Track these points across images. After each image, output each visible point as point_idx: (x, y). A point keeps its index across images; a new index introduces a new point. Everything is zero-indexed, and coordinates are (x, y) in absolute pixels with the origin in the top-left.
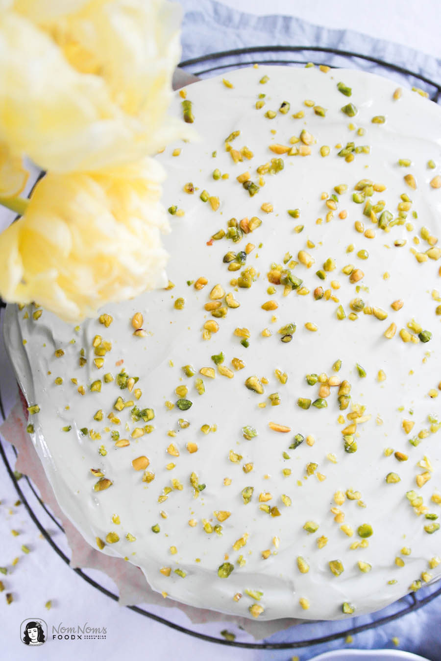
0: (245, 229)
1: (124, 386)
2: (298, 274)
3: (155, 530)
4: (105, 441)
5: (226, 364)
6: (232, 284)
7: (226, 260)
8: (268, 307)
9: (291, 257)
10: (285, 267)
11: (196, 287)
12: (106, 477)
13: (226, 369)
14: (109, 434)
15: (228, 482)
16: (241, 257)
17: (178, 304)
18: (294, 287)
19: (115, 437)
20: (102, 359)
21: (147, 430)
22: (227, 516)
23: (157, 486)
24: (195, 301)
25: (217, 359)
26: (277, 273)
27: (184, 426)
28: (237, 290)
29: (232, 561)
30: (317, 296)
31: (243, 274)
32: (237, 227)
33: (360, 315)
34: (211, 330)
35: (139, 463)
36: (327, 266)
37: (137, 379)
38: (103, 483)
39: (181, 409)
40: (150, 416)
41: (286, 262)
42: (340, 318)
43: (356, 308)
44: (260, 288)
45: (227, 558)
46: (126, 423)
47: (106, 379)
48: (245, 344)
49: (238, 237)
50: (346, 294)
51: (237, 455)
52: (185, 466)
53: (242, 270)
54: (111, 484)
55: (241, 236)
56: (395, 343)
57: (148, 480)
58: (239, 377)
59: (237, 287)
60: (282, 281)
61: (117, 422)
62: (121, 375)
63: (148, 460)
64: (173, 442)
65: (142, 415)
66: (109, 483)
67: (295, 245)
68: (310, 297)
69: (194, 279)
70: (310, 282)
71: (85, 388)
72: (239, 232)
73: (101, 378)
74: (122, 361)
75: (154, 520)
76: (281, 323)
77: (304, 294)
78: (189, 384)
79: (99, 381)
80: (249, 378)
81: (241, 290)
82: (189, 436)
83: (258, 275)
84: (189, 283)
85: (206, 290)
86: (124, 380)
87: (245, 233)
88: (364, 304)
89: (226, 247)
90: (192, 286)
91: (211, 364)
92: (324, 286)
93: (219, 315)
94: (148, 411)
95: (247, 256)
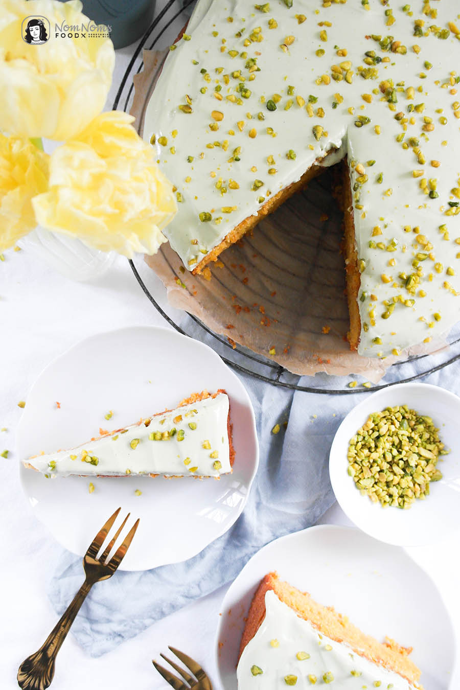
0: (393, 48)
1: (248, 67)
2: (397, 96)
3: (189, 160)
4: (211, 86)
5: (314, 107)
6: (359, 69)
7: (367, 54)
8: (366, 98)
9: (403, 85)
10: (395, 87)
11: (337, 52)
12: (191, 106)
13: (311, 108)
14: (216, 85)
15: (254, 169)
16: (378, 60)
17: (320, 52)
18: (390, 101)
19: (218, 89)
20: (251, 43)
21: (237, 102)
22: (235, 187)
23: (214, 137)
24: (331, 60)
25: (312, 99)
26: (388, 85)
27: (261, 118)
28: (357, 74)
29: (214, 216)
30: (397, 118)
31: (369, 69)
32: (391, 42)
33: (410, 149)
34: (323, 81)
35: (218, 116)
36: (417, 108)
37: (258, 70)
38: (187, 109)
39: (267, 106)
40: (248, 94)
41: (398, 85)
42: (398, 140)
43: (412, 143)
44: (369, 86)
45: (213, 211)
46: (231, 88)
47: (242, 55)
48: (335, 106)
49: (386, 48)
50: (414, 131)
51: (273, 160)
52: (240, 140)
53: (371, 67)
54: (190, 113)
55: (388, 49)
56: (414, 182)
57: (213, 128)
58: (316, 121)
59: (358, 72)
60: (387, 93)
61: (226, 82)
62: (253, 60)
63: (223, 117)
64: (246, 121)
65: (242, 90)
66: (190, 111)
67: (412, 82)
68: (393, 114)
69: (341, 47)
70: (401, 105)
71: (226, 50)
72: (389, 46)
73: (241, 52)
74: (260, 54)
75: (194, 154)
76: (364, 114)
77: (391, 108)
78: (285, 99)
79: (238, 53)
80: (319, 126)
81: (359, 77)
82: (257, 125)
83: (376, 78)
84: (335, 47)
85: (341, 59)
86: (251, 64)
87: (391, 50)
88: (418, 145)
89: (373, 47)
90: (336, 50)
91: (306, 98)
92: (407, 116)
93: (335, 78)
94: (248, 91)
95: (381, 63)
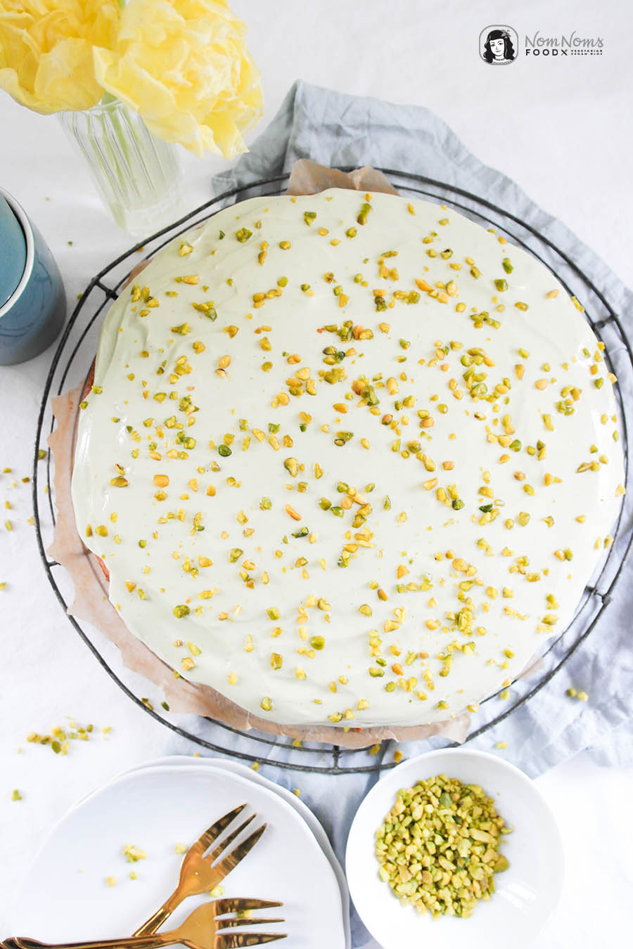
0: (356, 335)
1: (183, 409)
2: (378, 394)
3: (141, 545)
4: (143, 447)
5: (279, 435)
6: (321, 374)
7: (325, 352)
8: (339, 408)
9: (381, 378)
10: (371, 383)
11: (288, 360)
12: (125, 477)
13: (275, 440)
14: (150, 442)
15: (225, 536)
16: (341, 356)
17: (267, 366)
18: (370, 404)
19: (153, 447)
20: (178, 378)
21: (181, 456)
22: (208, 564)
23: (164, 508)
24: (283, 372)
25: (273, 428)
26: (362, 385)
27: (216, 469)
28: (320, 381)
29: (191, 606)
30: (385, 422)
31: (333, 370)
32: (350, 329)
33: (413, 456)
34: (280, 401)
35: (162, 480)
36: (405, 402)
37: (197, 409)
38: (121, 481)
39: (219, 452)
40: (191, 445)
41: (375, 380)
42: (394, 450)
43: (413, 448)
44: (339, 391)
45: (188, 601)
46: (169, 441)
47: (171, 396)
48: (303, 428)
49: (347, 338)
50: (411, 433)
51: (245, 517)
52: (198, 503)
53: (336, 366)
54: (126, 485)
55: (349, 338)
56: (429, 497)
57: (160, 498)
58: (285, 453)
59: (322, 378)
60: (363, 393)
61: (161, 435)
62: (186, 399)
63: (169, 481)
64: (198, 477)
65: (183, 440)
66: (125, 484)
67: (390, 370)
68: (378, 419)
69: (291, 352)
70: (385, 407)
71: (151, 395)
72: (350, 334)
73: (168, 393)
74: (193, 388)
75: (146, 536)
76: (343, 428)
77: (374, 414)
78: (239, 436)
79: (165, 394)
80: (290, 458)
81: (325, 383)
82: (212, 479)
83: (346, 378)
84: (284, 354)
85: (296, 367)
86: (186, 404)
87: (354, 338)
88: (420, 449)
89: (332, 341)
90: (285, 358)
91: (266, 430)
92: (396, 416)
93: (295, 393)
94: (191, 440)
95: (345, 358)
